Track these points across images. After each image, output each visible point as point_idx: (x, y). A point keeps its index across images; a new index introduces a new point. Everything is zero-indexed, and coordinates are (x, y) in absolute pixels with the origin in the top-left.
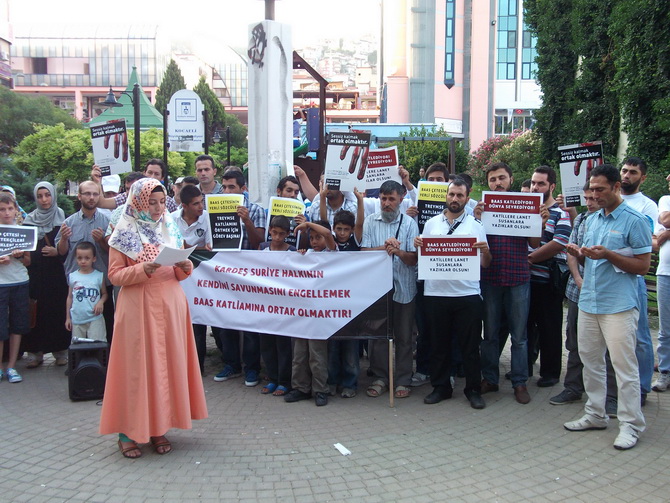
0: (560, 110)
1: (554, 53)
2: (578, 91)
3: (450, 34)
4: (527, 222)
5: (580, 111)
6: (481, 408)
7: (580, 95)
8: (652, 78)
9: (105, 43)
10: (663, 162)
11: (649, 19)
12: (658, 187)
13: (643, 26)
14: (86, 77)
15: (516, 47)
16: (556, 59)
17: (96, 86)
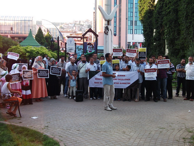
0: (149, 43)
1: (147, 28)
2: (155, 38)
3: (115, 21)
4: (167, 65)
5: (155, 44)
6: (157, 102)
7: (155, 39)
8: (174, 36)
9: (17, 21)
10: (178, 56)
11: (173, 21)
12: (177, 62)
13: (172, 23)
14: (11, 31)
15: (133, 25)
16: (148, 30)
17: (15, 34)
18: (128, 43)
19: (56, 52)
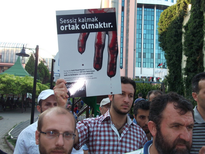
0: (176, 75)
3: (122, 52)
9: (8, 49)
14: (0, 60)
15: (141, 57)
16: (174, 58)
17: (3, 63)
18: (136, 77)
19: (49, 85)
